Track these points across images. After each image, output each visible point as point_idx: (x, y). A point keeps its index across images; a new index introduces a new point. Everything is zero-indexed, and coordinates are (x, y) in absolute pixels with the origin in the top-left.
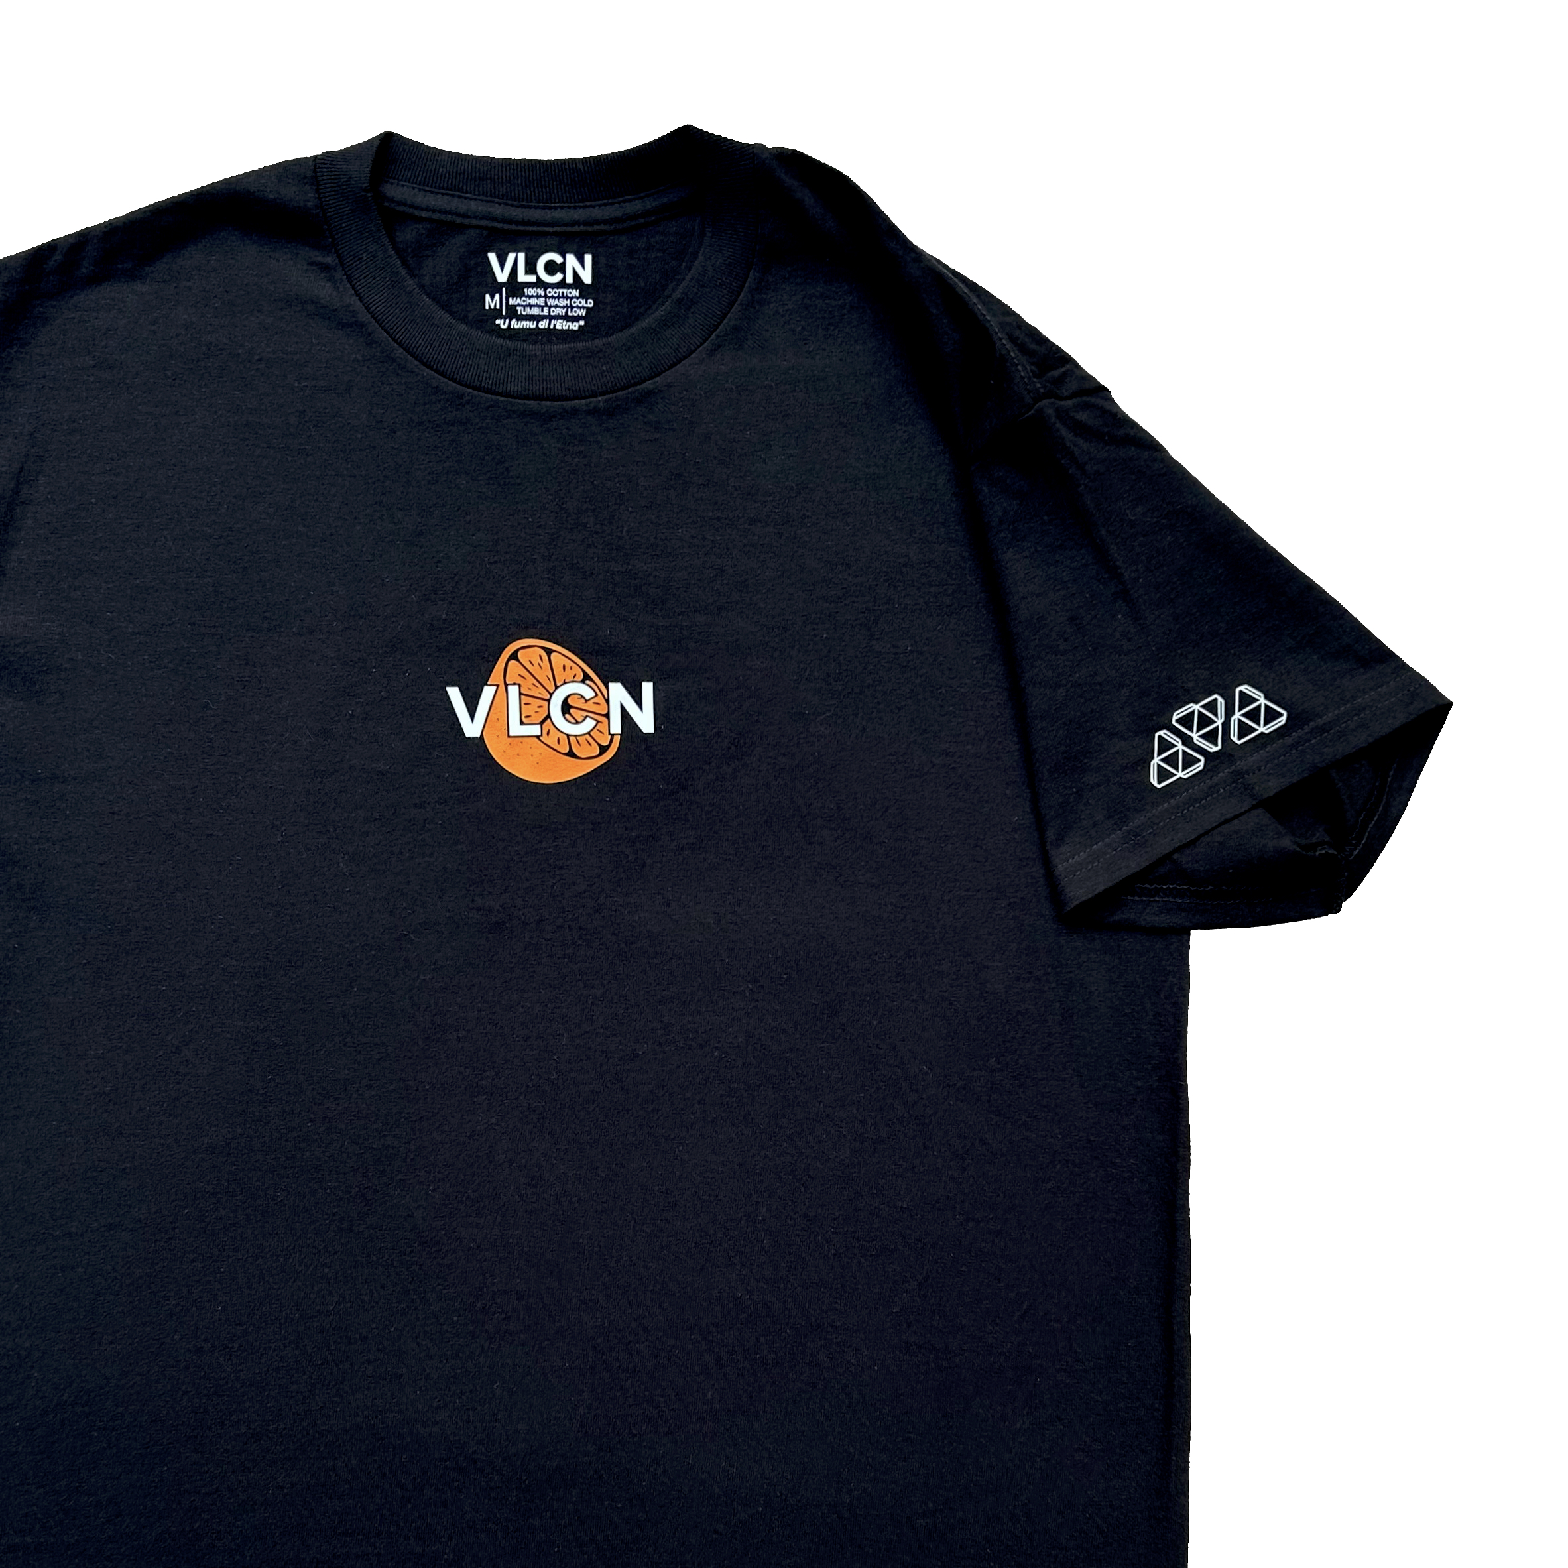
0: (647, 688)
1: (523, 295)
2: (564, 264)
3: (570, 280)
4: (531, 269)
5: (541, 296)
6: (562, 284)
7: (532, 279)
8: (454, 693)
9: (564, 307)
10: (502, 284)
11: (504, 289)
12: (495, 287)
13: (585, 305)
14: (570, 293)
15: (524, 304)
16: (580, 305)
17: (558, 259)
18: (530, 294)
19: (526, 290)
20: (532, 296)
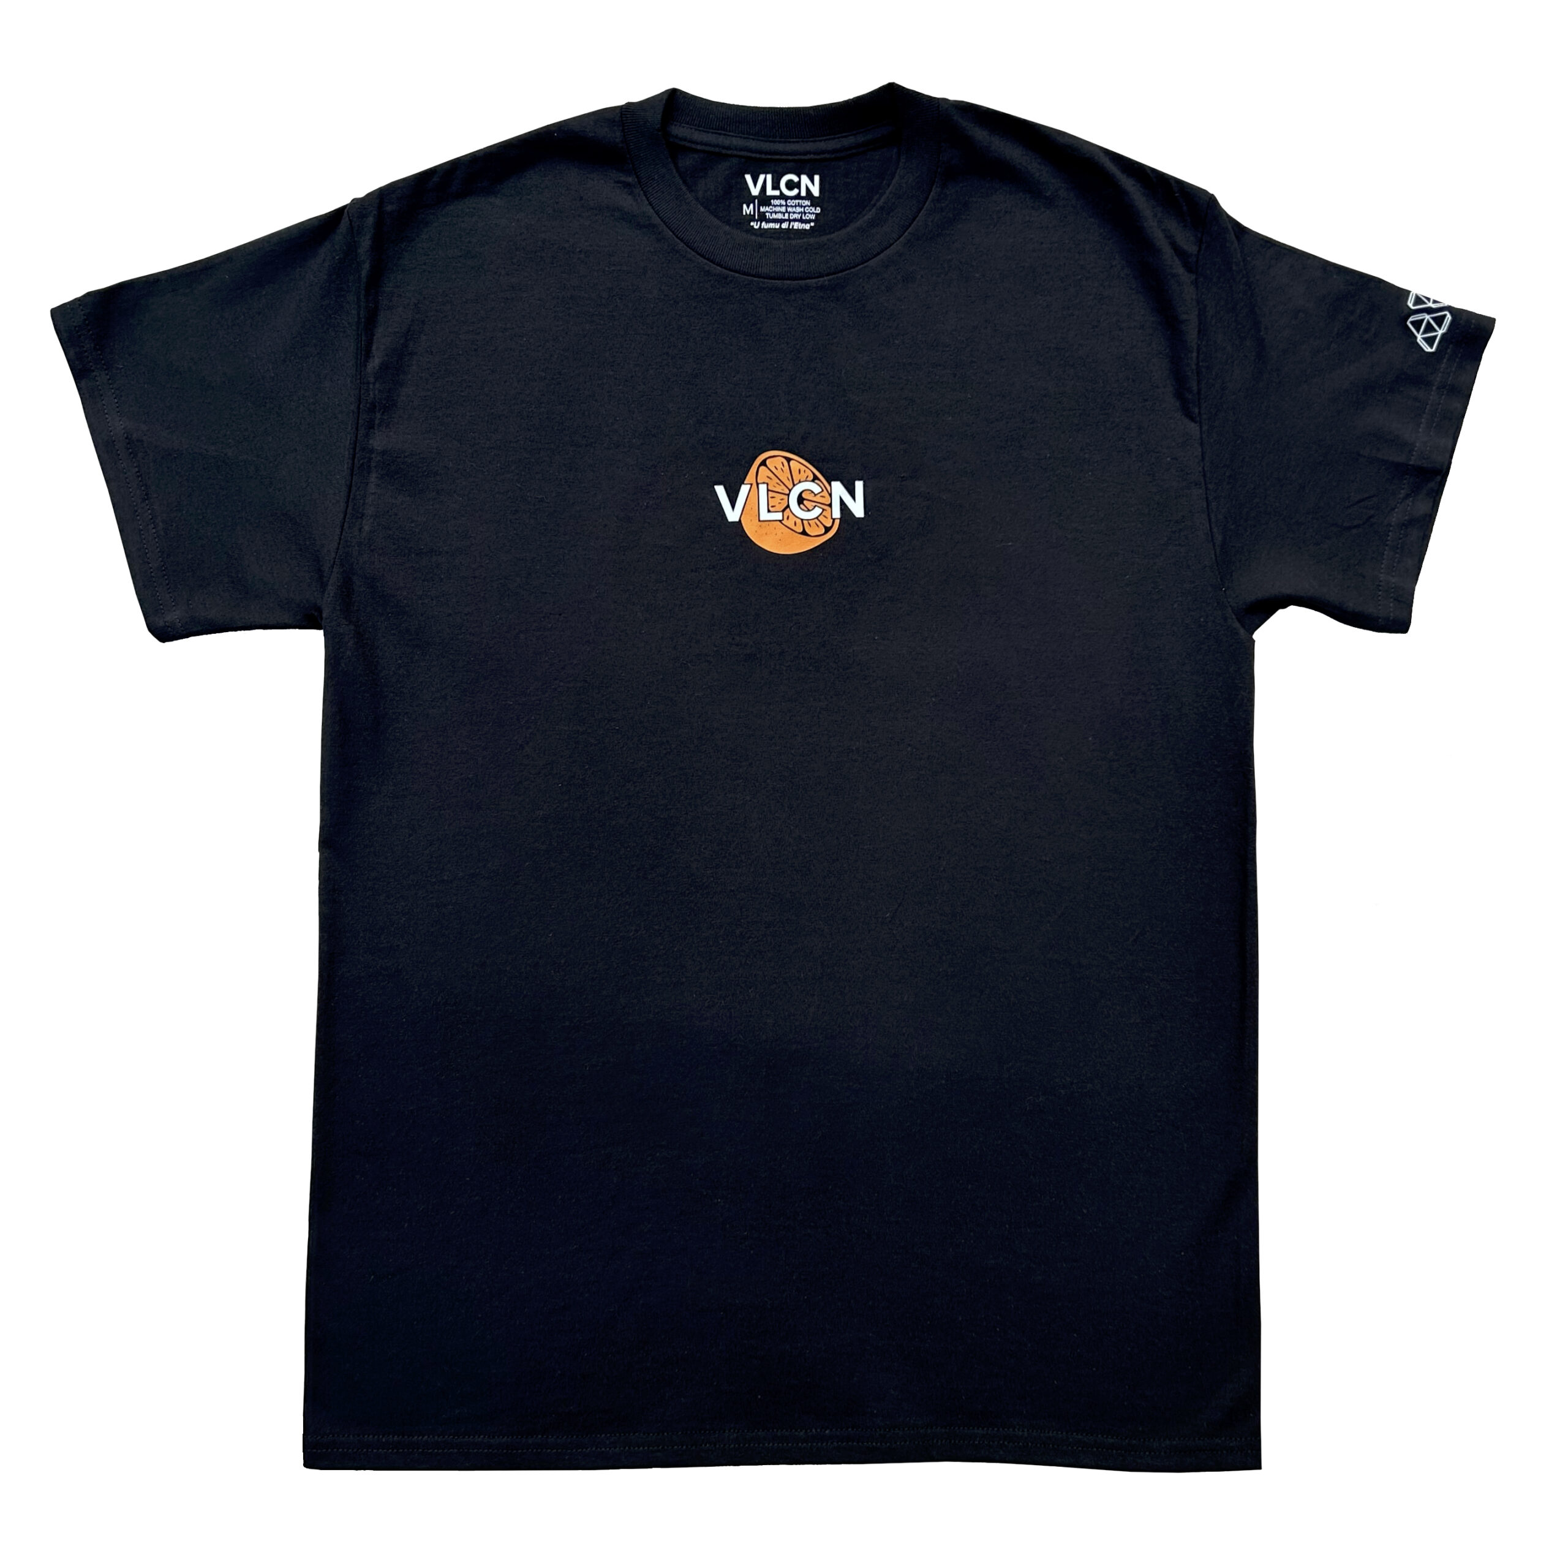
0: (859, 486)
1: (770, 204)
2: (799, 182)
3: (803, 194)
4: (776, 186)
5: (783, 206)
6: (798, 197)
7: (777, 193)
8: (720, 490)
9: (799, 213)
10: (755, 197)
11: (756, 201)
12: (750, 199)
13: (815, 212)
14: (804, 203)
15: (771, 211)
16: (811, 212)
17: (795, 178)
18: (775, 204)
19: (772, 201)
20: (777, 205)
